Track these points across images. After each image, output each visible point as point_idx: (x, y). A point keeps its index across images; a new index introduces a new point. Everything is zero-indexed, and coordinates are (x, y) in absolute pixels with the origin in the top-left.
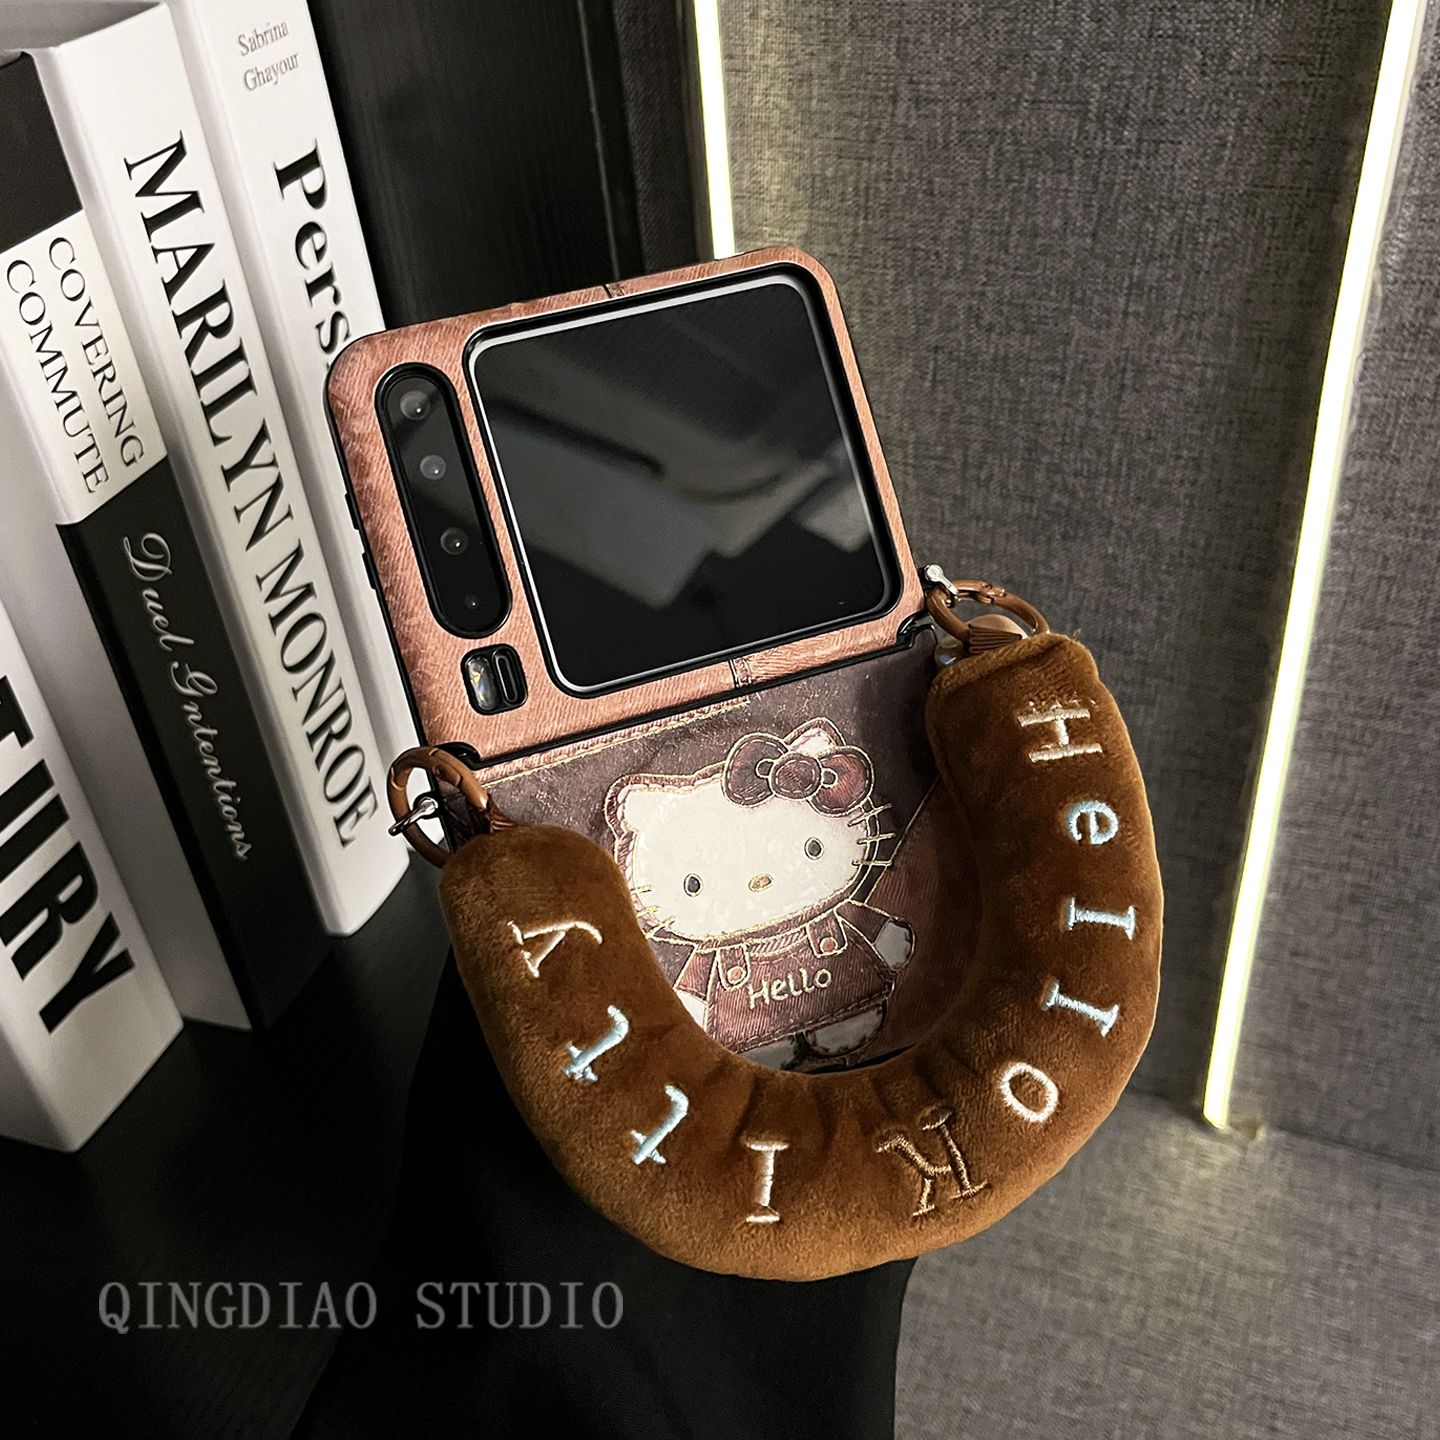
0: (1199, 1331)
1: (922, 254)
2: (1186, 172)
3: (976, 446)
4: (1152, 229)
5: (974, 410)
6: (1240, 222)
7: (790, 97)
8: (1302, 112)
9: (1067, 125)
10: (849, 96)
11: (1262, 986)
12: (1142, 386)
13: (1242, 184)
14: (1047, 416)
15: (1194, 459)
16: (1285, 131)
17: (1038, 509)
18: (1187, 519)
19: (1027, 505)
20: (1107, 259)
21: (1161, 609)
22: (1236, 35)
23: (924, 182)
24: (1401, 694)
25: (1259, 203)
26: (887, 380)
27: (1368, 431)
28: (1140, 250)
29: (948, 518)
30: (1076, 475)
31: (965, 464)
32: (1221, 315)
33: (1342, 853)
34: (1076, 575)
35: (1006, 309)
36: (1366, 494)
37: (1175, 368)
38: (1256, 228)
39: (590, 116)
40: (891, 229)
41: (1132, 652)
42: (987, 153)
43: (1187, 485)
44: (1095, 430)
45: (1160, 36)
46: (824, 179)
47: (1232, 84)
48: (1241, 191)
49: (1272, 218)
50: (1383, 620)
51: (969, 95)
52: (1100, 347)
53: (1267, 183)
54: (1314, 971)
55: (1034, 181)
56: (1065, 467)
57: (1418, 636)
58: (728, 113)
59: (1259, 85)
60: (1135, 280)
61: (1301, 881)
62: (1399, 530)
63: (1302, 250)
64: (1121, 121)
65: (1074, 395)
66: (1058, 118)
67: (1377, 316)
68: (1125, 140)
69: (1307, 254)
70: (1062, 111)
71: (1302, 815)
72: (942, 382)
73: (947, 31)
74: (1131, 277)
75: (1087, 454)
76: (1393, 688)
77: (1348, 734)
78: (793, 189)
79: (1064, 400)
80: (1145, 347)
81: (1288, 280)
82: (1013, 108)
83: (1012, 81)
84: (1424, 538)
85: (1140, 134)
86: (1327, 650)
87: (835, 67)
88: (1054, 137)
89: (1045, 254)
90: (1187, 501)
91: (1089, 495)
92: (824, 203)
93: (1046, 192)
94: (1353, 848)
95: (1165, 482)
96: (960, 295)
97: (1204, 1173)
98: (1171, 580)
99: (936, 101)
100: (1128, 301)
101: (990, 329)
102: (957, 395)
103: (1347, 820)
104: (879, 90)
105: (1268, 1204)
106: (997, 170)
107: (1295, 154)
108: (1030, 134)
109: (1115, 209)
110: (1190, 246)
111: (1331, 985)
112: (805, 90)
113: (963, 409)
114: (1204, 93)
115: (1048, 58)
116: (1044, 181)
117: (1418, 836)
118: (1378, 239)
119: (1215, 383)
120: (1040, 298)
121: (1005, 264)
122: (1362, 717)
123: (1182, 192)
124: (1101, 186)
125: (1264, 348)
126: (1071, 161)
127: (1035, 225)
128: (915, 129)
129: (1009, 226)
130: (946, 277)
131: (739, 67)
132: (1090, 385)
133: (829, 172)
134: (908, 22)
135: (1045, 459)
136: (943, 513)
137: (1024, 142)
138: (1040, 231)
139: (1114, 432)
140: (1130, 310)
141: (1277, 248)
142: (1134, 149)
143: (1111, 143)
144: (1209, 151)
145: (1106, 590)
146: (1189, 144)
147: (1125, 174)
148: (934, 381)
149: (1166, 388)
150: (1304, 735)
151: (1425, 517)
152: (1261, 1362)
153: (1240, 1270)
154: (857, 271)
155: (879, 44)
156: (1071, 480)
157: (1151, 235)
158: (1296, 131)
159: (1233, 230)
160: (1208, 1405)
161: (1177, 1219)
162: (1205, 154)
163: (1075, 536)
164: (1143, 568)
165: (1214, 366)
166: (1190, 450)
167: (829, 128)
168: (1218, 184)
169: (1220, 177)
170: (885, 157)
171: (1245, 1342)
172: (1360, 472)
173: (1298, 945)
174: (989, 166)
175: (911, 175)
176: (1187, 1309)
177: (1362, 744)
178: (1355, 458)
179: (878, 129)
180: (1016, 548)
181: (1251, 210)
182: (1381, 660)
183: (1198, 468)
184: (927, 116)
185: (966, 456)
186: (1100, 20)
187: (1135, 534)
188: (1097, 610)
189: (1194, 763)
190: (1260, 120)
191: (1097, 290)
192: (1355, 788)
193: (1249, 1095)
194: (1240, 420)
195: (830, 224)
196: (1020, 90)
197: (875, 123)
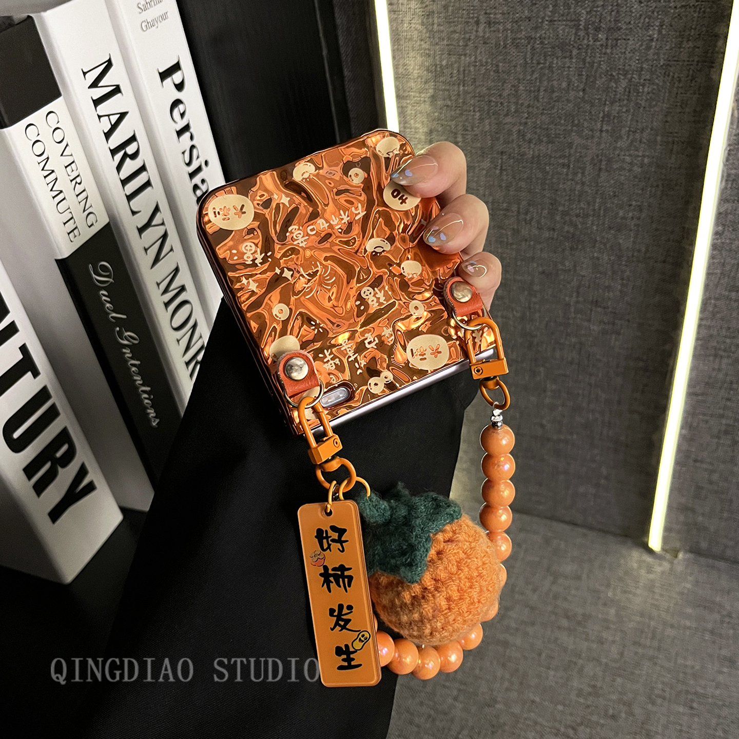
0: (652, 659)
1: (493, 104)
2: (632, 54)
3: (524, 203)
4: (615, 86)
5: (523, 184)
6: (661, 81)
7: (423, 24)
8: (693, 21)
9: (568, 33)
10: (454, 22)
11: (679, 478)
12: (611, 168)
13: (662, 60)
14: (561, 186)
15: (639, 206)
16: (684, 31)
17: (557, 234)
18: (636, 237)
19: (551, 233)
20: (592, 103)
21: (622, 285)
23: (494, 66)
25: (672, 70)
26: (477, 171)
27: (731, 188)
28: (608, 97)
29: (510, 240)
30: (577, 216)
31: (518, 212)
32: (652, 129)
33: (719, 409)
34: (578, 268)
35: (538, 131)
36: (730, 221)
37: (628, 159)
38: (670, 83)
39: (319, 38)
40: (478, 91)
41: (608, 307)
42: (527, 49)
43: (635, 220)
44: (587, 192)
46: (441, 66)
47: (656, 7)
48: (662, 64)
49: (678, 77)
51: (516, 19)
52: (588, 149)
53: (675, 59)
54: (706, 470)
55: (552, 63)
56: (571, 212)
58: (391, 34)
59: (670, 7)
60: (606, 113)
61: (698, 423)
63: (695, 94)
64: (598, 29)
65: (575, 174)
66: (564, 30)
67: (735, 127)
68: (599, 39)
69: (697, 96)
70: (566, 26)
71: (698, 389)
72: (506, 170)
74: (604, 112)
75: (584, 206)
77: (723, 347)
78: (425, 72)
79: (570, 177)
80: (612, 148)
81: (687, 110)
82: (540, 25)
83: (539, 11)
85: (607, 36)
86: (710, 303)
87: (446, 7)
88: (562, 39)
89: (559, 101)
90: (635, 228)
91: (584, 226)
92: (442, 79)
93: (558, 69)
94: (725, 406)
95: (623, 218)
96: (514, 124)
97: (651, 576)
98: (628, 269)
99: (499, 23)
100: (602, 124)
101: (530, 141)
102: (514, 177)
103: (723, 391)
104: (469, 18)
105: (686, 592)
106: (532, 58)
107: (690, 42)
108: (549, 39)
109: (595, 77)
110: (635, 94)
111: (715, 477)
112: (431, 20)
113: (517, 184)
114: (641, 12)
116: (557, 63)
119: (649, 165)
120: (556, 125)
121: (537, 107)
122: (730, 338)
123: (629, 65)
124: (587, 65)
125: (675, 146)
126: (571, 52)
127: (552, 86)
128: (489, 38)
130: (507, 115)
131: (396, 9)
132: (583, 169)
133: (444, 63)
135: (561, 208)
136: (507, 238)
137: (546, 42)
138: (556, 90)
139: (597, 193)
140: (604, 129)
141: (681, 93)
142: (605, 44)
143: (592, 41)
144: (644, 43)
145: (593, 276)
146: (634, 40)
147: (600, 57)
148: (501, 169)
149: (621, 169)
150: (698, 348)
152: (685, 673)
153: (672, 626)
154: (460, 115)
156: (574, 219)
157: (614, 89)
158: (690, 31)
159: (658, 85)
160: (659, 696)
161: (638, 600)
162: (641, 45)
163: (577, 248)
164: (613, 263)
165: (648, 157)
166: (636, 201)
167: (443, 39)
168: (650, 60)
169: (650, 57)
170: (474, 54)
171: (676, 663)
172: (727, 209)
173: (697, 457)
174: (528, 56)
175: (487, 63)
176: (645, 647)
177: (731, 352)
178: (724, 202)
179: (470, 39)
180: (546, 255)
181: (667, 73)
183: (641, 210)
184: (495, 31)
185: (519, 208)
187: (608, 246)
188: (589, 286)
189: (641, 364)
190: (671, 26)
191: (585, 120)
192: (726, 375)
193: (673, 534)
194: (663, 184)
195: (445, 90)
196: (543, 15)
197: (467, 36)
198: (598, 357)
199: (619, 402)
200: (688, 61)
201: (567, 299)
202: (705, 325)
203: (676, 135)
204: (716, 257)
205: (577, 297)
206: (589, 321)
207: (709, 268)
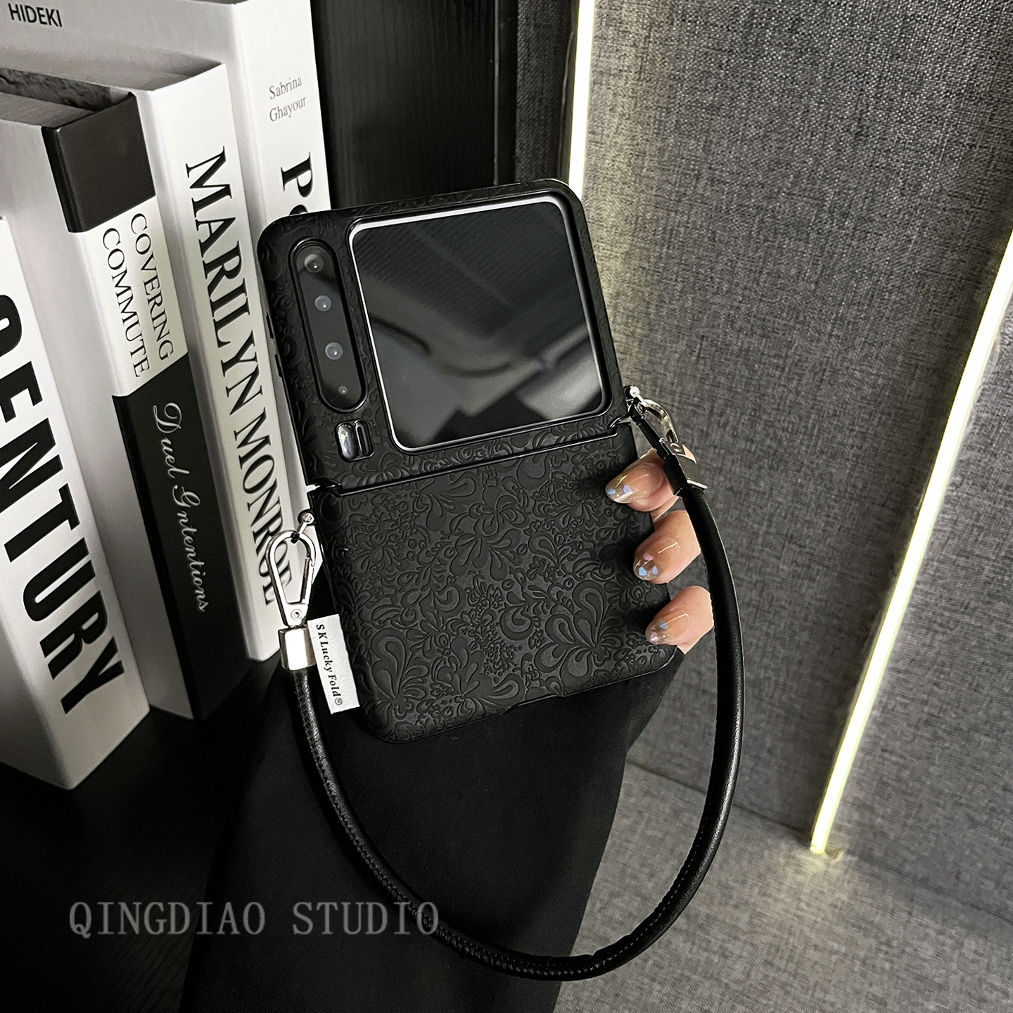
1: (701, 276)
2: (882, 253)
3: (721, 402)
4: (855, 285)
5: (723, 380)
6: (913, 291)
7: (629, 164)
8: (964, 229)
9: (809, 212)
10: (669, 170)
11: (860, 767)
12: (834, 381)
13: (918, 267)
14: (770, 391)
15: (863, 433)
16: (950, 239)
17: (756, 447)
18: (853, 469)
19: (749, 443)
20: (823, 299)
21: (827, 523)
22: (927, 174)
23: (710, 232)
24: (977, 601)
25: (927, 281)
26: (667, 353)
27: (978, 434)
28: (846, 297)
30: (783, 430)
31: (712, 411)
32: (892, 346)
33: (924, 693)
34: (774, 492)
36: (971, 473)
37: (858, 375)
38: (924, 296)
40: (684, 258)
41: (805, 547)
42: (754, 220)
43: (855, 448)
44: (800, 404)
45: (877, 167)
46: (646, 219)
47: (920, 204)
48: (917, 272)
49: (935, 291)
50: (971, 553)
51: (747, 182)
52: (810, 353)
53: (933, 269)
54: (895, 763)
55: (782, 243)
56: (777, 424)
57: (993, 566)
59: (937, 208)
60: (840, 315)
61: (895, 706)
62: (990, 498)
63: (951, 315)
64: (845, 215)
65: (790, 380)
66: (803, 210)
67: (994, 363)
68: (845, 227)
69: (954, 317)
70: (807, 203)
71: (901, 665)
73: (738, 140)
74: (837, 314)
75: (793, 420)
76: (972, 596)
77: (939, 620)
78: (623, 223)
79: (783, 382)
80: (840, 358)
81: (940, 332)
83: (777, 179)
84: (1005, 506)
85: (856, 225)
86: (932, 566)
87: (661, 151)
88: (799, 218)
89: (783, 290)
90: (854, 459)
91: (790, 444)
92: (642, 234)
93: (789, 251)
94: (932, 690)
95: (839, 443)
96: (723, 306)
98: (837, 505)
99: (725, 183)
100: (833, 327)
101: (740, 330)
102: (712, 369)
103: (930, 673)
104: (688, 170)
105: (839, 904)
106: (759, 232)
107: (955, 254)
108: (783, 213)
109: (833, 270)
110: (879, 300)
111: (906, 774)
112: (640, 162)
113: (715, 378)
114: (901, 206)
115: (802, 168)
116: (789, 244)
117: (975, 690)
118: (1002, 317)
119: (883, 388)
120: (776, 317)
121: (756, 291)
122: (950, 611)
123: (878, 266)
124: (825, 253)
125: (918, 372)
126: (808, 235)
127: (779, 270)
128: (708, 198)
129: (762, 268)
130: (714, 294)
131: (599, 140)
132: (801, 376)
133: (648, 216)
134: (714, 131)
135: (764, 417)
136: (693, 440)
137: (779, 217)
138: (782, 275)
139: (812, 408)
140: (834, 333)
142: (851, 234)
143: (836, 227)
144: (899, 243)
145: (793, 505)
146: (887, 236)
147: (843, 249)
148: (698, 356)
149: (848, 384)
150: (910, 616)
151: (1008, 493)
153: (816, 947)
154: (657, 281)
155: (693, 141)
156: (781, 432)
157: (854, 289)
158: (957, 240)
159: (908, 295)
162: (896, 245)
163: (778, 468)
164: (820, 495)
165: (883, 377)
166: (860, 426)
167: (652, 188)
168: (904, 264)
169: (904, 260)
170: (687, 212)
172: (969, 459)
173: (887, 746)
174: (754, 229)
175: (701, 226)
177: (948, 627)
178: (967, 449)
179: (685, 194)
180: (738, 470)
181: (921, 284)
182: (966, 577)
183: (864, 439)
184: (717, 191)
185: (713, 407)
186: (840, 150)
187: (817, 473)
188: (785, 517)
189: (835, 622)
190: (935, 230)
191: (813, 317)
192: (939, 653)
193: (842, 834)
194: (896, 413)
195: (644, 248)
196: (781, 185)
197: (682, 190)
198: (783, 603)
199: (800, 662)
200: (949, 275)
201: (756, 526)
202: (922, 590)
203: (920, 357)
204: (949, 512)
205: (769, 526)
206: (779, 558)
207: (937, 523)
